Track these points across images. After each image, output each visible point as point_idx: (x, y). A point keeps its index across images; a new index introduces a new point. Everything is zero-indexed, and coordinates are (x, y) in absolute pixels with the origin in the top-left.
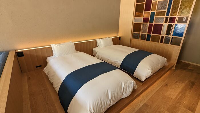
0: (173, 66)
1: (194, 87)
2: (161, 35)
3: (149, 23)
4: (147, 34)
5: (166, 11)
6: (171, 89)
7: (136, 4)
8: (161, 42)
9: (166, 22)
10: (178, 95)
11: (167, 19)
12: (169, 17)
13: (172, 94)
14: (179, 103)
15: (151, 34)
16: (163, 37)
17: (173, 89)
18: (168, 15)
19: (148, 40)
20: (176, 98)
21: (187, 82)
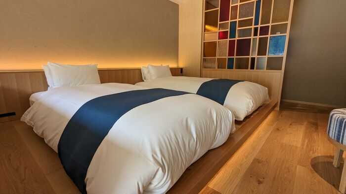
0: (275, 106)
1: (319, 128)
2: (250, 57)
3: (229, 39)
4: (227, 57)
5: (253, 17)
6: (287, 134)
7: (204, 11)
8: (252, 68)
9: (255, 34)
10: (303, 141)
11: (256, 29)
12: (259, 26)
13: (294, 141)
14: (312, 152)
15: (235, 57)
16: (253, 59)
17: (291, 133)
18: (257, 23)
19: (230, 67)
20: (303, 144)
21: (305, 123)
